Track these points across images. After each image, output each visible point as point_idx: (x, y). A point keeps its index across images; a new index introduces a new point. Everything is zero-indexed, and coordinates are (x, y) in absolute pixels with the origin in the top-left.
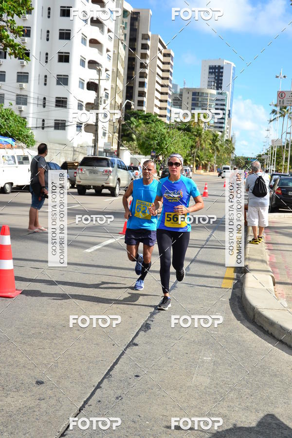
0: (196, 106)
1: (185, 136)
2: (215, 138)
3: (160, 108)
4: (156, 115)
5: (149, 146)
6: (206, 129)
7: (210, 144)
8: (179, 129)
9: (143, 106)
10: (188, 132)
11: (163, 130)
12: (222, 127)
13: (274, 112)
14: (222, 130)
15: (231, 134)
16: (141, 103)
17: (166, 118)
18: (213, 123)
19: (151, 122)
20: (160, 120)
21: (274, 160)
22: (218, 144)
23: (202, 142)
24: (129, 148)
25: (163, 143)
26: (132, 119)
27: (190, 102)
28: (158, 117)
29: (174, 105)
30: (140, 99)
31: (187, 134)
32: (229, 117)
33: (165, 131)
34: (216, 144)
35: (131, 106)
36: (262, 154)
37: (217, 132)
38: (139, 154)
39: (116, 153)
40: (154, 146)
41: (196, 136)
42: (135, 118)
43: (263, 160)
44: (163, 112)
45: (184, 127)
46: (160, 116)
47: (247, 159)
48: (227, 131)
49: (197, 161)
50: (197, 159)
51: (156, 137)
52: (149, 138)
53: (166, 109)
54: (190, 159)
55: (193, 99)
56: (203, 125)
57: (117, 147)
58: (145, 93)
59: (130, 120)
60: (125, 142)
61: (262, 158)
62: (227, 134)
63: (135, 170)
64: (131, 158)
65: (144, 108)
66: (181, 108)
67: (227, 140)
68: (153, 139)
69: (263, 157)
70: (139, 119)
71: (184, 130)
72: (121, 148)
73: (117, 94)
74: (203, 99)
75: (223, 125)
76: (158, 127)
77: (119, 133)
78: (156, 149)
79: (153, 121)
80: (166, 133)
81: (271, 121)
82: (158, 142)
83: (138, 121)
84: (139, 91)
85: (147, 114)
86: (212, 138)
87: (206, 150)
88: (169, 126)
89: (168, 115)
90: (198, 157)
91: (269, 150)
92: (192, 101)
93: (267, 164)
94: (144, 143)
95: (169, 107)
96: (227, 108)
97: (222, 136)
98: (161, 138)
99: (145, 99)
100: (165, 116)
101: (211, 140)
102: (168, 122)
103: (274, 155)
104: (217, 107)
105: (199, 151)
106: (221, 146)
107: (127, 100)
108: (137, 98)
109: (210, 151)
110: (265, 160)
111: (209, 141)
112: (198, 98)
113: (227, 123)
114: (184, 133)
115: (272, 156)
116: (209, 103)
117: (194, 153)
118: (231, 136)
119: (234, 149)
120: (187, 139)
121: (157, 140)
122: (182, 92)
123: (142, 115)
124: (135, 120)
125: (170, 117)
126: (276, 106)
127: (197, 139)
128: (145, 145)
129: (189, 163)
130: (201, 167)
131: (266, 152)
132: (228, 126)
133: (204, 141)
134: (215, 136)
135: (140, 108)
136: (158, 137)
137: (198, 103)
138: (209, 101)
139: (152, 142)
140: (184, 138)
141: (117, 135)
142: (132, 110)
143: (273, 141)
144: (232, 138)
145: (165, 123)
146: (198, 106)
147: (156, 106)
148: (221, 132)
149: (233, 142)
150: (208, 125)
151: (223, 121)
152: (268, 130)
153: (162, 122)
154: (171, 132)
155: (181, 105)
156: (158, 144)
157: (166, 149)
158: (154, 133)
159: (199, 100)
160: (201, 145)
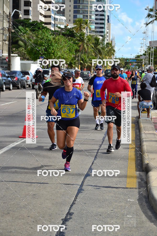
0: (77, 13)
1: (69, 41)
2: (96, 42)
3: (45, 16)
4: (42, 22)
5: (37, 52)
6: (88, 34)
7: (93, 48)
8: (64, 35)
9: (29, 15)
10: (72, 37)
11: (49, 36)
12: (102, 32)
13: (149, 15)
14: (103, 34)
15: (111, 37)
16: (27, 12)
17: (51, 26)
18: (94, 28)
19: (37, 29)
20: (46, 27)
21: (152, 60)
22: (100, 47)
23: (85, 46)
24: (18, 54)
25: (50, 48)
26: (20, 27)
27: (72, 10)
28: (43, 25)
29: (58, 13)
30: (26, 8)
31: (72, 40)
32: (108, 22)
33: (51, 37)
34: (98, 47)
35: (18, 15)
36: (139, 55)
37: (98, 36)
38: (28, 59)
39: (7, 60)
40: (42, 52)
41: (79, 40)
42: (23, 26)
43: (142, 60)
44: (47, 20)
45: (68, 33)
46: (46, 23)
47: (127, 59)
48: (107, 35)
49: (81, 64)
50: (81, 62)
51: (43, 43)
52: (37, 44)
53: (50, 16)
54: (75, 62)
55: (75, 7)
56: (85, 30)
57: (7, 55)
58: (31, 2)
59: (18, 28)
60: (14, 49)
61: (140, 58)
62: (107, 38)
63: (27, 75)
64: (21, 64)
65: (30, 17)
66: (64, 16)
67: (107, 44)
68: (41, 45)
69: (142, 58)
70: (26, 27)
71: (68, 35)
72: (12, 55)
73: (4, 5)
74: (84, 6)
75: (103, 30)
76: (45, 34)
77: (9, 41)
78: (44, 54)
79: (39, 28)
80: (52, 39)
81: (147, 24)
82: (46, 48)
83: (25, 29)
84: (25, 1)
85: (33, 22)
86: (94, 42)
87: (88, 53)
88: (54, 33)
89: (53, 22)
90: (82, 60)
91: (146, 50)
92: (74, 8)
93: (145, 64)
94: (32, 49)
95: (53, 15)
96: (107, 14)
97: (103, 40)
98: (48, 44)
99: (31, 9)
100: (50, 23)
101: (93, 44)
102: (53, 29)
103: (152, 55)
104: (97, 13)
105: (83, 55)
106: (103, 48)
107: (15, 10)
108: (23, 8)
109: (93, 54)
110: (143, 60)
111: (91, 44)
112: (80, 6)
113: (107, 27)
114: (68, 39)
115: (149, 56)
116: (89, 10)
117: (78, 57)
118: (111, 39)
119: (114, 51)
120: (72, 44)
121: (45, 46)
122: (64, 1)
123: (29, 24)
124: (22, 28)
125: (54, 24)
126: (151, 10)
127: (80, 43)
128: (34, 51)
129: (74, 66)
130: (85, 69)
131: (144, 52)
132: (108, 31)
133: (87, 45)
134: (97, 40)
135: (26, 17)
136: (45, 43)
137: (79, 11)
138: (89, 8)
139: (40, 48)
140: (68, 43)
141: (7, 42)
142: (19, 19)
143: (150, 42)
144: (112, 41)
145: (50, 30)
146: (79, 13)
147: (41, 14)
148: (102, 36)
149: (113, 45)
150: (90, 30)
151: (102, 26)
152: (144, 33)
153: (48, 29)
154: (57, 38)
155: (64, 13)
156: (46, 50)
157: (53, 54)
158: (41, 39)
159: (81, 8)
160: (84, 49)
